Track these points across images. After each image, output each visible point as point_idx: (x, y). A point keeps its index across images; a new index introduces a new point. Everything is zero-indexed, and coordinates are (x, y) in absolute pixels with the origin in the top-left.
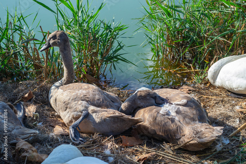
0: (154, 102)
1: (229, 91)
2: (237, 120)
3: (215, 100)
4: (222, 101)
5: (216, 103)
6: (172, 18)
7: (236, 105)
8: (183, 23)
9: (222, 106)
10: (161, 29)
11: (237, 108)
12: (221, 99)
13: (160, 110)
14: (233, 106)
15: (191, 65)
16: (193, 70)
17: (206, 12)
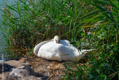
0: (7, 68)
1: (44, 59)
2: (49, 73)
3: (38, 64)
4: (41, 64)
5: (38, 65)
6: (15, 24)
7: (48, 65)
8: (20, 26)
9: (41, 67)
10: (10, 30)
11: (49, 67)
12: (41, 63)
13: (10, 73)
14: (47, 66)
15: (25, 47)
16: (27, 49)
17: (31, 20)
